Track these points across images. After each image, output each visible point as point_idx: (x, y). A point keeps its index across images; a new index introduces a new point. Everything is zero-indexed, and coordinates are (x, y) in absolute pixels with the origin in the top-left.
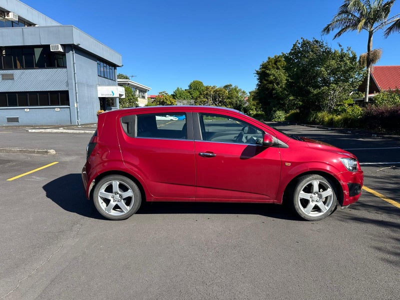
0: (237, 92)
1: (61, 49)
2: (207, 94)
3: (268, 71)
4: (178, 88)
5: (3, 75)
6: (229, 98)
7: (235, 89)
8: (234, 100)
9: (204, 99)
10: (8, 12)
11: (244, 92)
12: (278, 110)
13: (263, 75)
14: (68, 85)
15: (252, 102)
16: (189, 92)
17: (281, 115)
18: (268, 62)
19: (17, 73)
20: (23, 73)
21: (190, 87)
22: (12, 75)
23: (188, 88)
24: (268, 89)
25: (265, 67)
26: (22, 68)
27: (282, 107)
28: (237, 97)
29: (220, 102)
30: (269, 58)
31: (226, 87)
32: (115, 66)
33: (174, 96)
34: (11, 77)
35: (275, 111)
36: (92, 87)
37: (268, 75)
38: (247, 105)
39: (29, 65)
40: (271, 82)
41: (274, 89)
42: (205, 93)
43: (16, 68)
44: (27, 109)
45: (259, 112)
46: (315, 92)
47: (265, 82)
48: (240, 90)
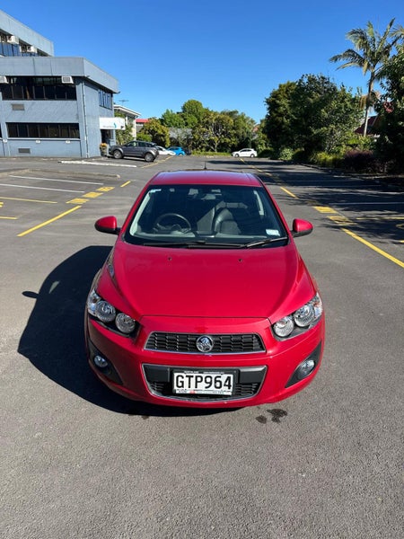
0: (244, 121)
1: (72, 82)
2: (207, 122)
3: (278, 102)
4: (168, 111)
5: (13, 105)
6: (234, 128)
7: (242, 117)
8: (241, 131)
9: (204, 129)
10: (10, 36)
11: (252, 121)
12: (287, 147)
13: (273, 104)
14: (78, 118)
15: (262, 135)
16: (183, 116)
17: (288, 153)
18: (279, 90)
19: (27, 103)
20: (33, 104)
21: (184, 108)
22: (23, 105)
23: (181, 110)
24: (277, 122)
25: (275, 95)
26: (32, 98)
27: (290, 145)
28: (244, 128)
29: (223, 133)
30: (280, 86)
31: (231, 114)
32: (111, 92)
33: (162, 121)
34: (21, 108)
35: (283, 149)
36: (95, 118)
37: (278, 106)
38: (255, 138)
39: (39, 96)
40: (281, 115)
41: (283, 123)
42: (205, 121)
43: (26, 98)
44: (38, 141)
45: (269, 148)
46: (315, 132)
47: (275, 115)
48: (248, 118)
